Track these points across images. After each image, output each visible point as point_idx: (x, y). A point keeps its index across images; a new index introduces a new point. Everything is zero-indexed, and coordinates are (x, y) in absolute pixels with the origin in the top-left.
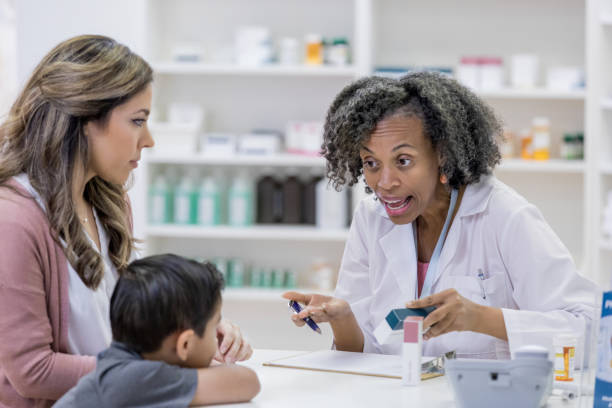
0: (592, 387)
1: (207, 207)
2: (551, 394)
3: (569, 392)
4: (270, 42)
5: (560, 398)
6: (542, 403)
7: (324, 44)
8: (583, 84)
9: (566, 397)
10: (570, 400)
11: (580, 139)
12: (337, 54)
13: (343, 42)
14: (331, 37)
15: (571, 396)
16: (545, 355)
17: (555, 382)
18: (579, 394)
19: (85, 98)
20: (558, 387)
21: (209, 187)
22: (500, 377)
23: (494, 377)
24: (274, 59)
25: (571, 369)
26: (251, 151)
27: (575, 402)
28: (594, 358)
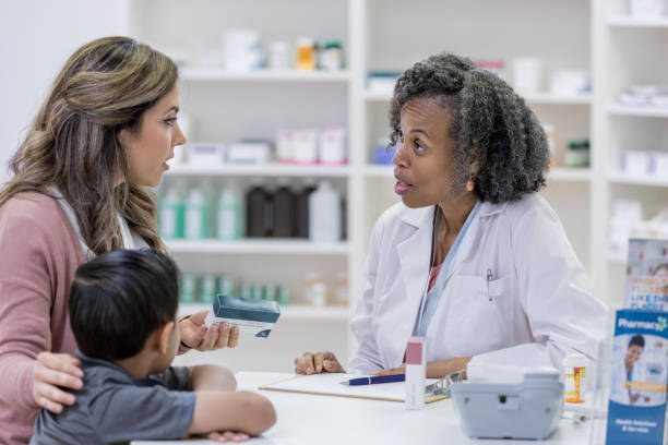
0: (605, 409)
1: (194, 220)
2: (562, 418)
3: (581, 414)
4: (259, 46)
5: (571, 421)
6: (553, 427)
7: (316, 48)
8: (588, 88)
9: (578, 420)
10: (582, 424)
11: (585, 146)
12: (330, 58)
13: (336, 46)
14: (324, 40)
15: (583, 419)
16: (556, 377)
17: (566, 404)
18: (592, 416)
19: (116, 106)
20: (568, 410)
21: (196, 200)
22: (509, 400)
23: (503, 400)
24: (264, 64)
25: (582, 389)
26: (240, 161)
27: (588, 424)
28: (607, 379)
